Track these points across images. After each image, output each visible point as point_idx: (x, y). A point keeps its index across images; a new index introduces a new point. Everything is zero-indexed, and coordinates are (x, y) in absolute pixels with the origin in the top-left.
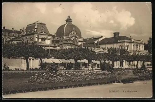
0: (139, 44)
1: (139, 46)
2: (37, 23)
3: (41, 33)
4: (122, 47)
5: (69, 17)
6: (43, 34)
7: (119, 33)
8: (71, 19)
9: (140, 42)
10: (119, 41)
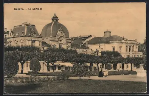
0: (132, 45)
1: (133, 47)
2: (27, 25)
3: (32, 36)
4: (114, 49)
5: (55, 14)
6: (33, 36)
7: (110, 32)
8: (57, 17)
9: (134, 42)
10: (110, 42)
